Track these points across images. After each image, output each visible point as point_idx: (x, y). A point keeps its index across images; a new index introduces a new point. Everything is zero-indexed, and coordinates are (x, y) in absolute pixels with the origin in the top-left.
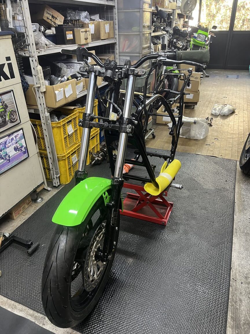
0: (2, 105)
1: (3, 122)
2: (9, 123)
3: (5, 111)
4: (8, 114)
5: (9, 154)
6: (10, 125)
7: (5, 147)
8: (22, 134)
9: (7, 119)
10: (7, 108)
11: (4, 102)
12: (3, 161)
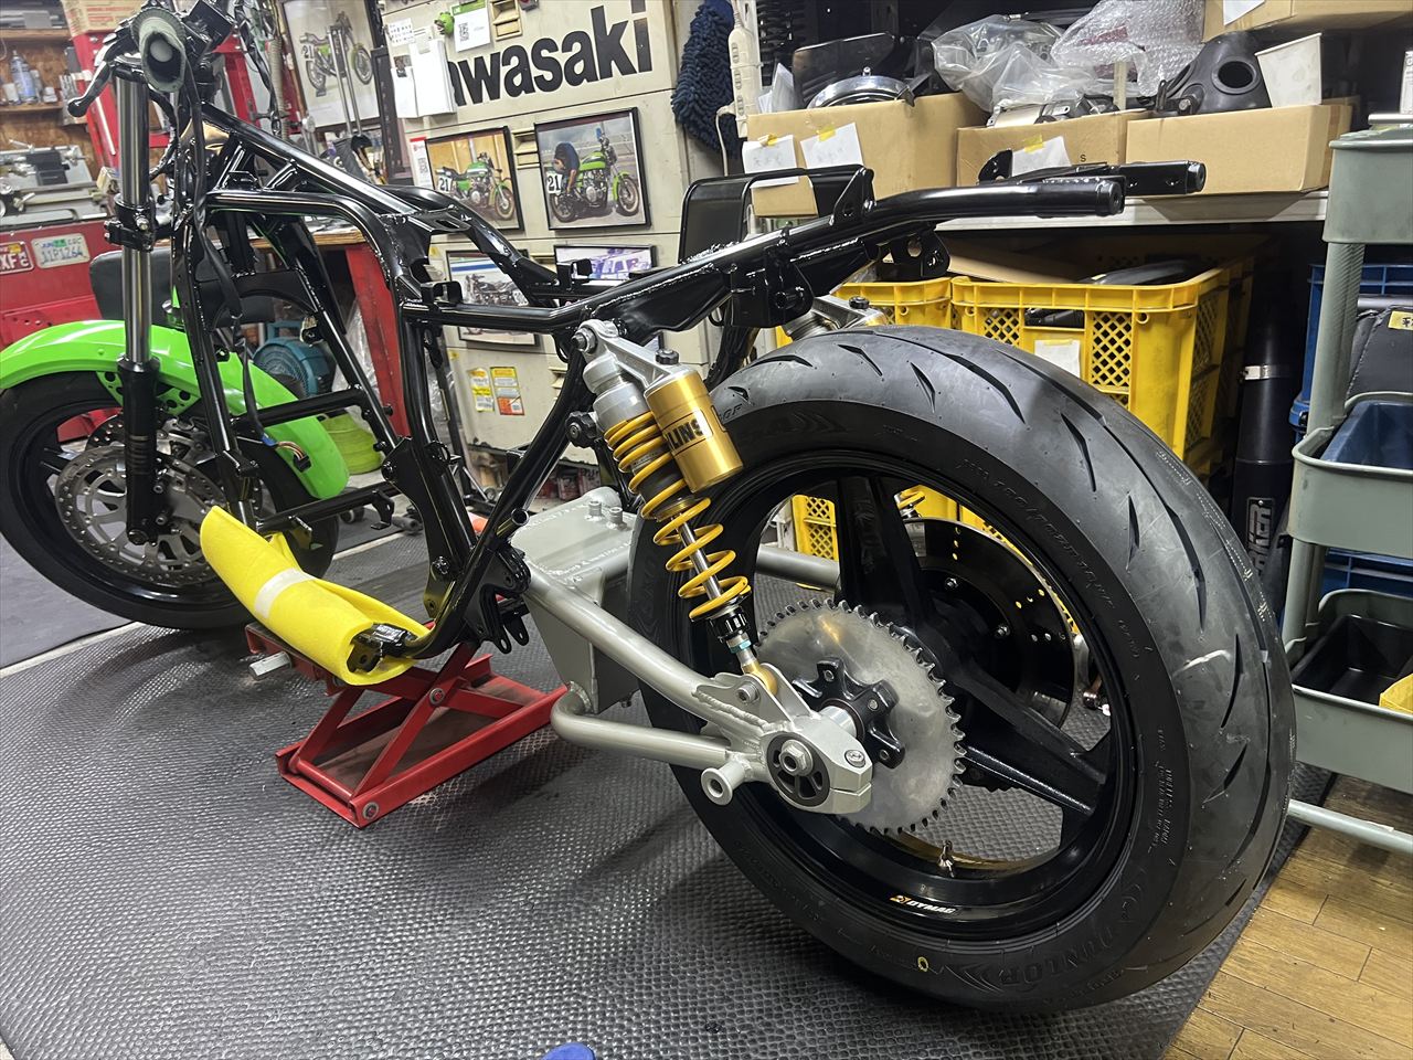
0: (603, 150)
1: (598, 200)
2: (614, 209)
3: (607, 171)
4: (614, 181)
6: (615, 219)
9: (611, 197)
10: (612, 164)
11: (607, 145)
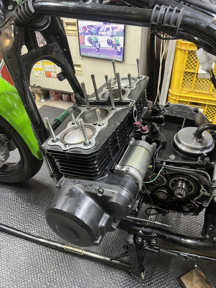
5: (100, 43)
7: (97, 33)
8: (122, 29)
12: (92, 46)
